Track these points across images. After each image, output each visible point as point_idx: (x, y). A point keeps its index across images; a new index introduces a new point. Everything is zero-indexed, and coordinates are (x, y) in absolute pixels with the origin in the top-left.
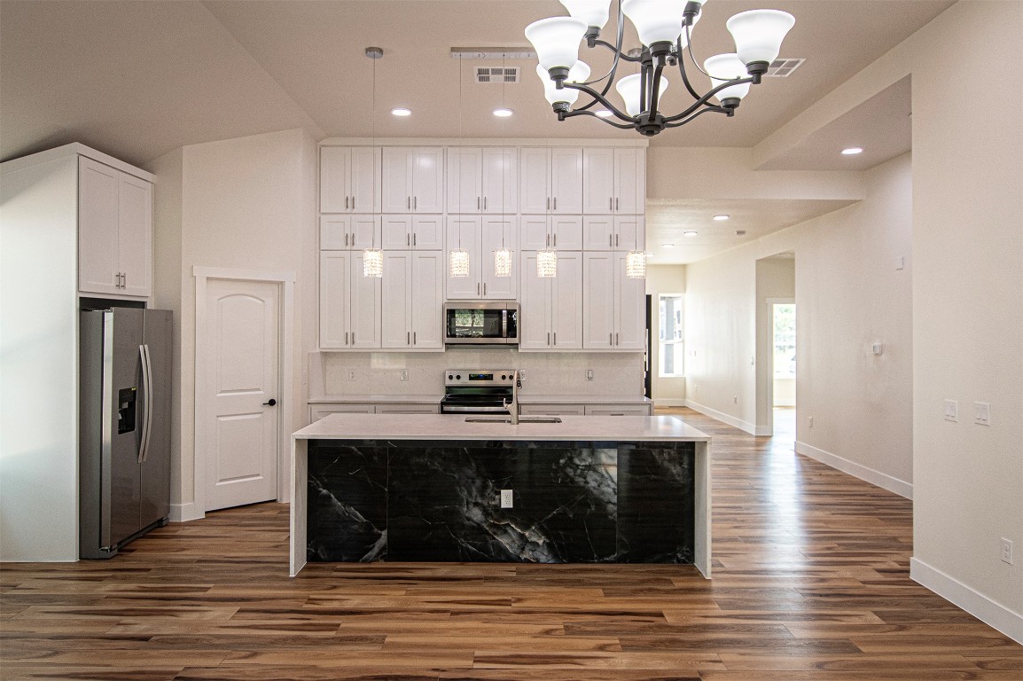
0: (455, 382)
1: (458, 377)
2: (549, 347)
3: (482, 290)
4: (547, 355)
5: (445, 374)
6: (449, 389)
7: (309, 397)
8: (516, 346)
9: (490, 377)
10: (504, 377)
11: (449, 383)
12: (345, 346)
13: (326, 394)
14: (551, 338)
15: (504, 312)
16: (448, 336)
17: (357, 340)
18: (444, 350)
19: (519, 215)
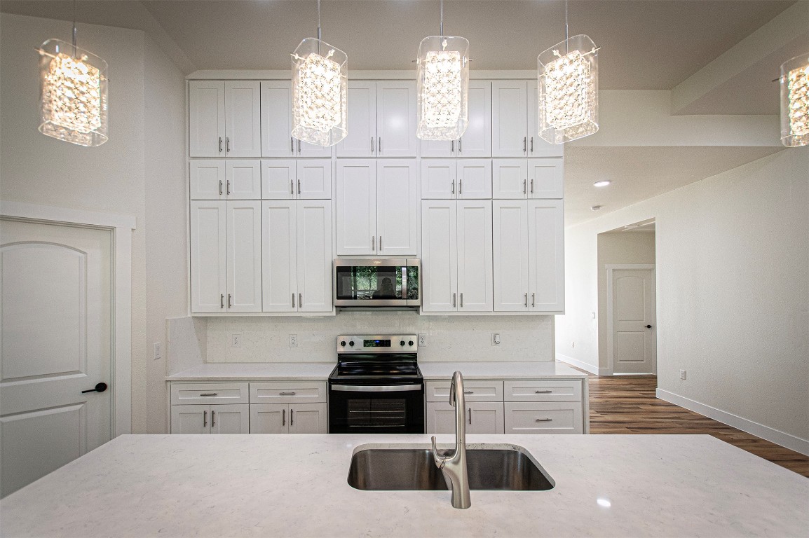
0: (347, 349)
1: (352, 344)
2: (455, 309)
3: (377, 245)
4: (451, 319)
5: (337, 339)
6: (342, 357)
7: (167, 374)
8: (416, 309)
9: (387, 343)
10: (402, 343)
11: (341, 350)
12: (220, 310)
13: (206, 362)
14: (457, 299)
15: (404, 269)
16: (338, 298)
17: (233, 302)
18: (334, 314)
19: (418, 159)
